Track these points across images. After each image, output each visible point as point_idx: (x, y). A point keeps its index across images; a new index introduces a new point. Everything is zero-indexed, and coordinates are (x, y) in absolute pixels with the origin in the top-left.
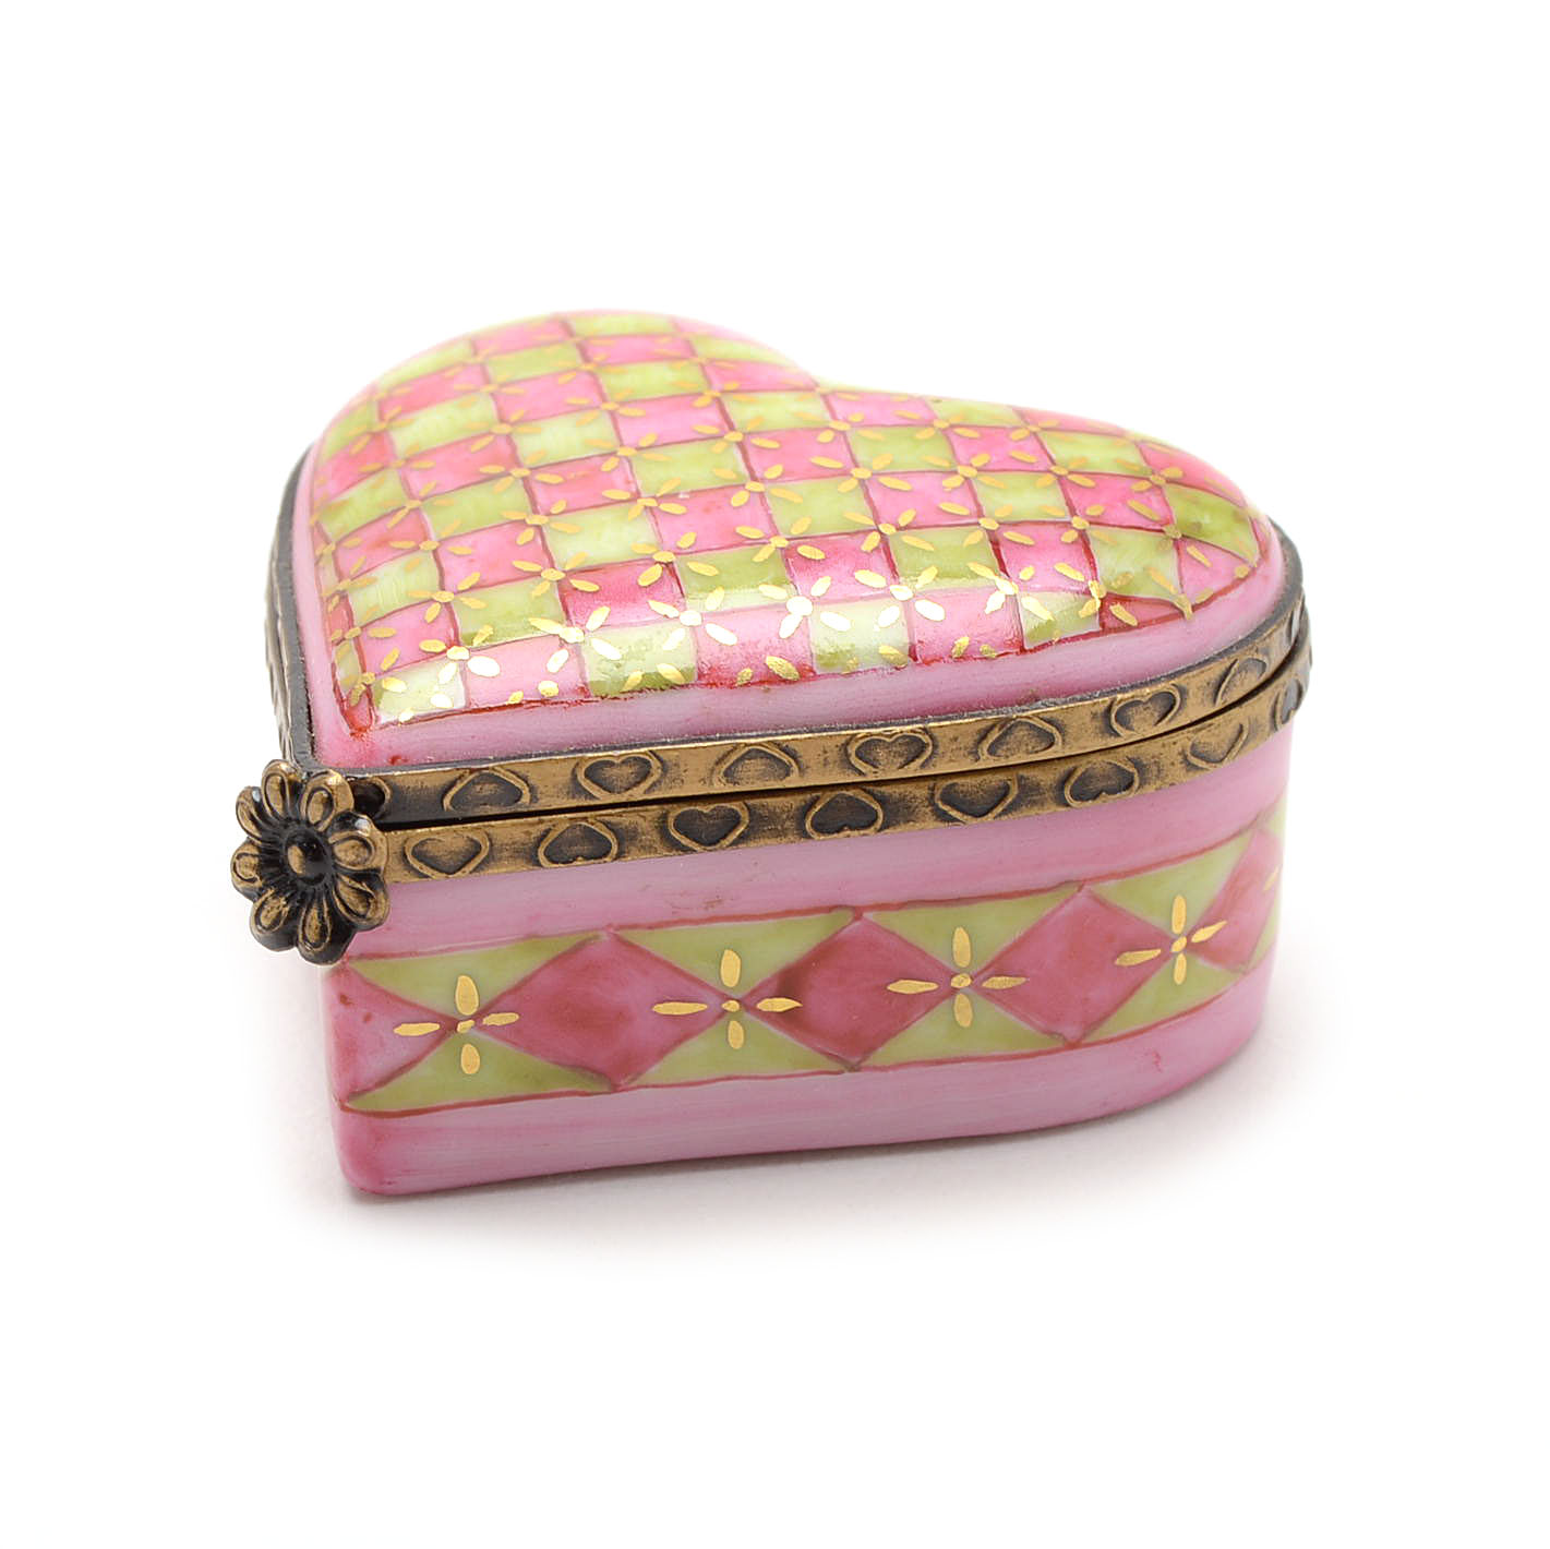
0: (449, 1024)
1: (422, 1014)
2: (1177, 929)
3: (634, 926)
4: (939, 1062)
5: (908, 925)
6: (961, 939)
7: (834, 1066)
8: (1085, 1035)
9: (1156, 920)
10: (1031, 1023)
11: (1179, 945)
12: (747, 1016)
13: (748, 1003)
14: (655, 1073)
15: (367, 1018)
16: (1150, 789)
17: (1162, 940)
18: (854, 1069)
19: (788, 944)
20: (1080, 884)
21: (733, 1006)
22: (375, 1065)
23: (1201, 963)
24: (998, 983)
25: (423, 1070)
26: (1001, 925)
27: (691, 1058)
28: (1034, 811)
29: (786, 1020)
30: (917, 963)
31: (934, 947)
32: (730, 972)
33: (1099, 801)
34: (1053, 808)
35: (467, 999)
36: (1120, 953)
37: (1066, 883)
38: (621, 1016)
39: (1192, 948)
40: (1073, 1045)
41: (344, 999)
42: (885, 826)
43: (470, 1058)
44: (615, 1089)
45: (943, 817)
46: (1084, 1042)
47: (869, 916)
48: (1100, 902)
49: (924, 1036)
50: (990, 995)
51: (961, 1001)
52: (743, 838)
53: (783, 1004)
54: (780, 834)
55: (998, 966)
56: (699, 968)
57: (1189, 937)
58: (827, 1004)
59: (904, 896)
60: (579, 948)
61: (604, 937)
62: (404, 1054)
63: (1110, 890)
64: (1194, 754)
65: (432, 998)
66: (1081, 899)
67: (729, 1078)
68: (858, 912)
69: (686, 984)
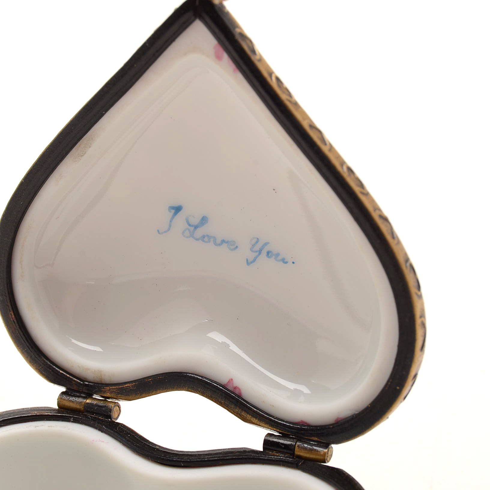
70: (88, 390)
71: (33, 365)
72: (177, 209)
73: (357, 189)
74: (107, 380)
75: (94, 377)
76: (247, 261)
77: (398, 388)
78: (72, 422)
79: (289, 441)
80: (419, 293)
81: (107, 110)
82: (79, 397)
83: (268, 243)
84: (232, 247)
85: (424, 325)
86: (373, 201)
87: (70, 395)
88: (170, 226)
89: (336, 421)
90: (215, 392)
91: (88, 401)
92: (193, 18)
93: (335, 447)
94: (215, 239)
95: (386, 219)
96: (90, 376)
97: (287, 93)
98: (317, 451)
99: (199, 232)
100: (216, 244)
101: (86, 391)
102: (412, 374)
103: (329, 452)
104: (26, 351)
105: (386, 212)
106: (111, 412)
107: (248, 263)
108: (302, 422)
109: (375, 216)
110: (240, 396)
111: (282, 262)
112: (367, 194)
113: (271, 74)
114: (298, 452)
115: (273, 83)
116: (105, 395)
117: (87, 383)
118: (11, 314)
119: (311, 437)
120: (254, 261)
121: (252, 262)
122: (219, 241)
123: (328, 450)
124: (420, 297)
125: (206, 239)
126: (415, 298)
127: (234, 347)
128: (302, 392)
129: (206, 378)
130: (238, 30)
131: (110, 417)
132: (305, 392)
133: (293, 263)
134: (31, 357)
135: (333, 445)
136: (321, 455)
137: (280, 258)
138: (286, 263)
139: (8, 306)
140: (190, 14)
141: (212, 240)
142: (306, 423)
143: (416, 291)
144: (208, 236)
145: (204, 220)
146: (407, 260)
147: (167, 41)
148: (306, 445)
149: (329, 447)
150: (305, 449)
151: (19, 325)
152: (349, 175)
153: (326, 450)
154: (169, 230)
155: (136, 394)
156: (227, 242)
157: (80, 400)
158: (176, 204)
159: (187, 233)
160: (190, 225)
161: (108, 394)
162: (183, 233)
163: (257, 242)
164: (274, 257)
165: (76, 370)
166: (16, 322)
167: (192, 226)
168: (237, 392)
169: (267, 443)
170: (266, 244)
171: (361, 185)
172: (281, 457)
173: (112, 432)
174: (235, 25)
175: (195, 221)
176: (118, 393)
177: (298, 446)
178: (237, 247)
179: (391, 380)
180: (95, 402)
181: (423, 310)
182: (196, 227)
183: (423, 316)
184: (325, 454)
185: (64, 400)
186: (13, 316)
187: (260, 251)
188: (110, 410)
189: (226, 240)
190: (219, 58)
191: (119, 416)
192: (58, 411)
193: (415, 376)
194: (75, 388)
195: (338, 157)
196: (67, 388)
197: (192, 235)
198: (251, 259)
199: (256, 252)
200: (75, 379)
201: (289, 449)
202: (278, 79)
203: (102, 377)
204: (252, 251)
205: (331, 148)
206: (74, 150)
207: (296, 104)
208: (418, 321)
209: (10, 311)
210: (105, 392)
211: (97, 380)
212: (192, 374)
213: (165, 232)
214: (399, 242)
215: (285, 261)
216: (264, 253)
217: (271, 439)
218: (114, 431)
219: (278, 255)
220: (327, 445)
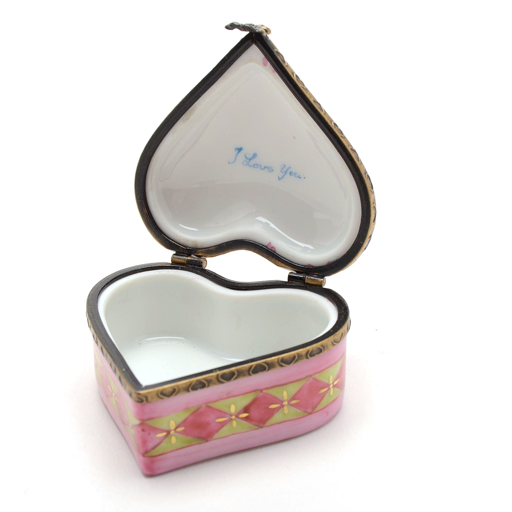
0: (168, 432)
1: (162, 431)
2: (331, 382)
3: (211, 402)
4: (280, 423)
5: (273, 392)
6: (285, 393)
7: (257, 427)
8: (312, 411)
9: (327, 381)
10: (301, 410)
11: (331, 386)
12: (237, 419)
13: (237, 416)
14: (216, 436)
15: (149, 434)
16: (325, 352)
17: (327, 385)
18: (261, 427)
19: (245, 401)
20: (311, 376)
21: (233, 417)
22: (151, 445)
23: (336, 389)
24: (294, 402)
25: (163, 445)
26: (293, 389)
27: (224, 431)
28: (302, 361)
29: (246, 419)
30: (275, 400)
31: (278, 396)
32: (233, 409)
33: (315, 356)
34: (305, 360)
35: (172, 425)
36: (319, 390)
37: (308, 376)
38: (208, 424)
39: (334, 386)
40: (310, 414)
41: (143, 430)
42: (268, 370)
43: (173, 440)
44: (207, 441)
45: (281, 366)
46: (313, 412)
47: (264, 391)
48: (315, 379)
49: (278, 417)
50: (292, 405)
51: (285, 408)
52: (236, 378)
53: (245, 415)
54: (244, 375)
55: (294, 398)
56: (226, 410)
57: (333, 384)
58: (255, 413)
59: (272, 385)
60: (198, 409)
61: (204, 406)
62: (158, 441)
63: (317, 376)
64: (334, 342)
65: (164, 426)
66: (311, 379)
67: (233, 434)
68: (261, 391)
69: (222, 413)
70: (189, 252)
71: (157, 239)
72: (240, 150)
73: (339, 135)
74: (199, 246)
75: (192, 245)
76: (279, 177)
77: (361, 243)
78: (180, 270)
79: (302, 275)
80: (372, 191)
81: (202, 94)
82: (183, 256)
83: (290, 167)
84: (270, 170)
85: (375, 208)
86: (347, 141)
87: (178, 255)
88: (235, 159)
89: (327, 263)
90: (261, 249)
91: (189, 258)
92: (251, 43)
93: (327, 278)
94: (261, 166)
95: (355, 151)
96: (190, 245)
97: (302, 83)
98: (318, 280)
99: (252, 162)
100: (261, 169)
101: (188, 253)
102: (369, 235)
103: (324, 281)
104: (153, 231)
105: (355, 148)
106: (202, 263)
107: (279, 179)
108: (309, 265)
109: (349, 149)
110: (275, 252)
111: (298, 178)
112: (344, 138)
113: (293, 73)
114: (306, 281)
115: (295, 78)
116: (199, 255)
117: (188, 248)
118: (145, 210)
119: (314, 272)
120: (282, 178)
121: (281, 179)
122: (263, 167)
123: (324, 280)
124: (373, 193)
125: (256, 166)
126: (370, 193)
127: (272, 225)
128: (309, 248)
129: (256, 242)
130: (275, 50)
131: (201, 266)
132: (311, 248)
133: (304, 178)
134: (156, 234)
135: (326, 277)
136: (319, 282)
137: (297, 175)
138: (301, 178)
139: (144, 206)
140: (250, 41)
141: (259, 167)
142: (311, 265)
143: (371, 189)
144: (257, 164)
145: (255, 155)
146: (366, 173)
147: (237, 56)
148: (311, 277)
149: (324, 278)
150: (311, 279)
151: (149, 216)
152: (335, 127)
153: (322, 280)
154: (235, 161)
155: (217, 253)
156: (268, 168)
157: (184, 257)
158: (239, 147)
159: (245, 163)
160: (247, 159)
161: (201, 254)
162: (243, 163)
163: (284, 167)
164: (293, 175)
165: (182, 242)
166: (148, 214)
167: (248, 159)
168: (273, 249)
169: (290, 277)
170: (289, 168)
171: (342, 133)
172: (298, 284)
173: (203, 273)
174: (274, 47)
175: (249, 156)
176: (206, 253)
177: (307, 278)
178: (273, 170)
179: (357, 239)
180: (192, 259)
181: (374, 200)
182: (250, 160)
183: (374, 203)
184: (322, 281)
185: (176, 258)
186: (146, 211)
187: (286, 172)
188: (202, 262)
189: (267, 167)
190: (265, 65)
191: (206, 266)
192: (172, 264)
193: (370, 236)
194: (181, 251)
195: (329, 118)
196: (176, 252)
197: (248, 164)
198: (281, 177)
199: (284, 172)
200: (181, 246)
201: (302, 280)
202: (297, 76)
203: (196, 244)
204: (282, 172)
205: (325, 113)
206: (183, 116)
207: (306, 89)
208: (372, 206)
209: (144, 208)
210: (198, 253)
211: (194, 246)
212: (248, 240)
213: (232, 163)
214: (361, 163)
215: (300, 177)
216: (288, 173)
217: (292, 275)
218: (205, 273)
219: (296, 174)
220: (323, 277)
